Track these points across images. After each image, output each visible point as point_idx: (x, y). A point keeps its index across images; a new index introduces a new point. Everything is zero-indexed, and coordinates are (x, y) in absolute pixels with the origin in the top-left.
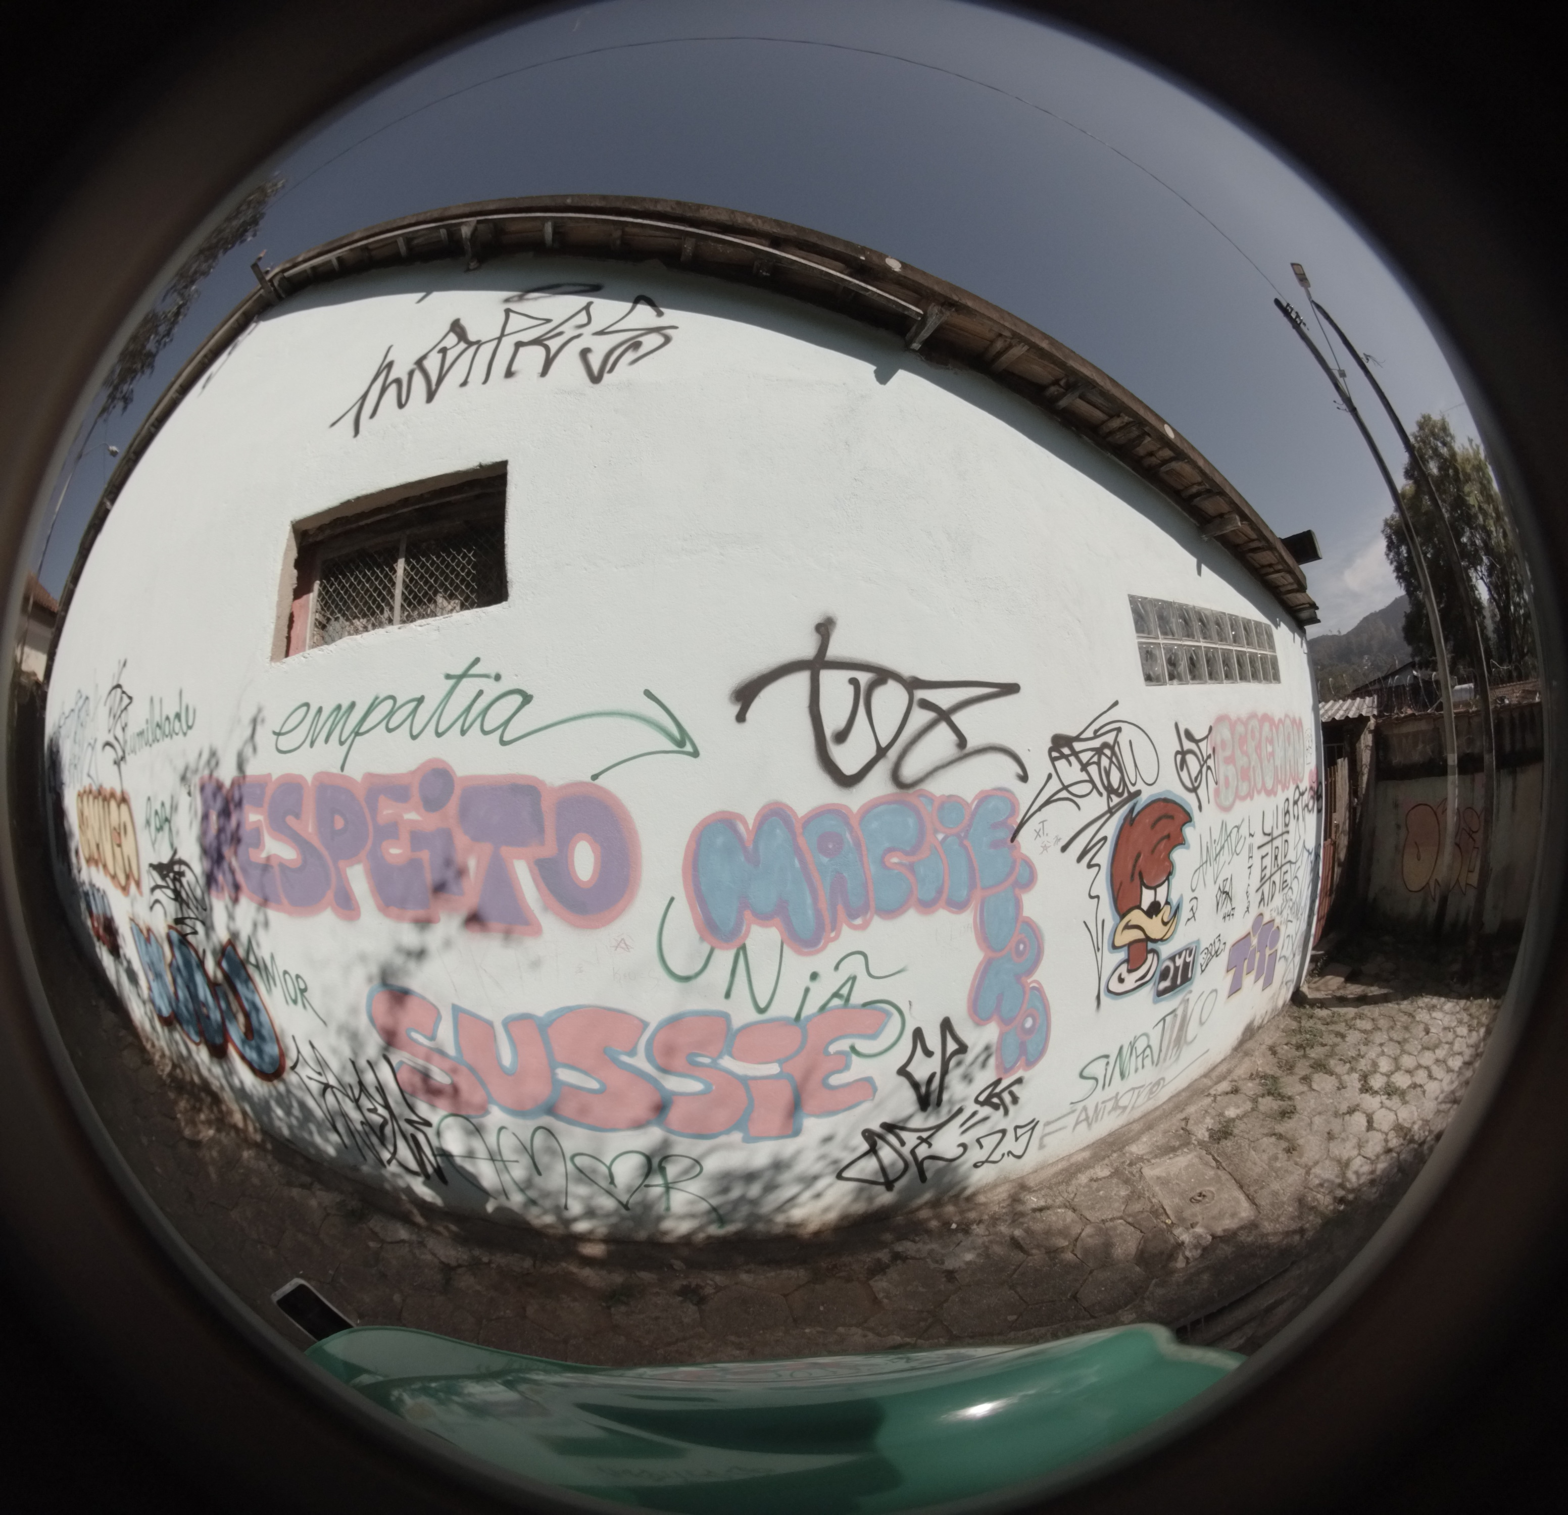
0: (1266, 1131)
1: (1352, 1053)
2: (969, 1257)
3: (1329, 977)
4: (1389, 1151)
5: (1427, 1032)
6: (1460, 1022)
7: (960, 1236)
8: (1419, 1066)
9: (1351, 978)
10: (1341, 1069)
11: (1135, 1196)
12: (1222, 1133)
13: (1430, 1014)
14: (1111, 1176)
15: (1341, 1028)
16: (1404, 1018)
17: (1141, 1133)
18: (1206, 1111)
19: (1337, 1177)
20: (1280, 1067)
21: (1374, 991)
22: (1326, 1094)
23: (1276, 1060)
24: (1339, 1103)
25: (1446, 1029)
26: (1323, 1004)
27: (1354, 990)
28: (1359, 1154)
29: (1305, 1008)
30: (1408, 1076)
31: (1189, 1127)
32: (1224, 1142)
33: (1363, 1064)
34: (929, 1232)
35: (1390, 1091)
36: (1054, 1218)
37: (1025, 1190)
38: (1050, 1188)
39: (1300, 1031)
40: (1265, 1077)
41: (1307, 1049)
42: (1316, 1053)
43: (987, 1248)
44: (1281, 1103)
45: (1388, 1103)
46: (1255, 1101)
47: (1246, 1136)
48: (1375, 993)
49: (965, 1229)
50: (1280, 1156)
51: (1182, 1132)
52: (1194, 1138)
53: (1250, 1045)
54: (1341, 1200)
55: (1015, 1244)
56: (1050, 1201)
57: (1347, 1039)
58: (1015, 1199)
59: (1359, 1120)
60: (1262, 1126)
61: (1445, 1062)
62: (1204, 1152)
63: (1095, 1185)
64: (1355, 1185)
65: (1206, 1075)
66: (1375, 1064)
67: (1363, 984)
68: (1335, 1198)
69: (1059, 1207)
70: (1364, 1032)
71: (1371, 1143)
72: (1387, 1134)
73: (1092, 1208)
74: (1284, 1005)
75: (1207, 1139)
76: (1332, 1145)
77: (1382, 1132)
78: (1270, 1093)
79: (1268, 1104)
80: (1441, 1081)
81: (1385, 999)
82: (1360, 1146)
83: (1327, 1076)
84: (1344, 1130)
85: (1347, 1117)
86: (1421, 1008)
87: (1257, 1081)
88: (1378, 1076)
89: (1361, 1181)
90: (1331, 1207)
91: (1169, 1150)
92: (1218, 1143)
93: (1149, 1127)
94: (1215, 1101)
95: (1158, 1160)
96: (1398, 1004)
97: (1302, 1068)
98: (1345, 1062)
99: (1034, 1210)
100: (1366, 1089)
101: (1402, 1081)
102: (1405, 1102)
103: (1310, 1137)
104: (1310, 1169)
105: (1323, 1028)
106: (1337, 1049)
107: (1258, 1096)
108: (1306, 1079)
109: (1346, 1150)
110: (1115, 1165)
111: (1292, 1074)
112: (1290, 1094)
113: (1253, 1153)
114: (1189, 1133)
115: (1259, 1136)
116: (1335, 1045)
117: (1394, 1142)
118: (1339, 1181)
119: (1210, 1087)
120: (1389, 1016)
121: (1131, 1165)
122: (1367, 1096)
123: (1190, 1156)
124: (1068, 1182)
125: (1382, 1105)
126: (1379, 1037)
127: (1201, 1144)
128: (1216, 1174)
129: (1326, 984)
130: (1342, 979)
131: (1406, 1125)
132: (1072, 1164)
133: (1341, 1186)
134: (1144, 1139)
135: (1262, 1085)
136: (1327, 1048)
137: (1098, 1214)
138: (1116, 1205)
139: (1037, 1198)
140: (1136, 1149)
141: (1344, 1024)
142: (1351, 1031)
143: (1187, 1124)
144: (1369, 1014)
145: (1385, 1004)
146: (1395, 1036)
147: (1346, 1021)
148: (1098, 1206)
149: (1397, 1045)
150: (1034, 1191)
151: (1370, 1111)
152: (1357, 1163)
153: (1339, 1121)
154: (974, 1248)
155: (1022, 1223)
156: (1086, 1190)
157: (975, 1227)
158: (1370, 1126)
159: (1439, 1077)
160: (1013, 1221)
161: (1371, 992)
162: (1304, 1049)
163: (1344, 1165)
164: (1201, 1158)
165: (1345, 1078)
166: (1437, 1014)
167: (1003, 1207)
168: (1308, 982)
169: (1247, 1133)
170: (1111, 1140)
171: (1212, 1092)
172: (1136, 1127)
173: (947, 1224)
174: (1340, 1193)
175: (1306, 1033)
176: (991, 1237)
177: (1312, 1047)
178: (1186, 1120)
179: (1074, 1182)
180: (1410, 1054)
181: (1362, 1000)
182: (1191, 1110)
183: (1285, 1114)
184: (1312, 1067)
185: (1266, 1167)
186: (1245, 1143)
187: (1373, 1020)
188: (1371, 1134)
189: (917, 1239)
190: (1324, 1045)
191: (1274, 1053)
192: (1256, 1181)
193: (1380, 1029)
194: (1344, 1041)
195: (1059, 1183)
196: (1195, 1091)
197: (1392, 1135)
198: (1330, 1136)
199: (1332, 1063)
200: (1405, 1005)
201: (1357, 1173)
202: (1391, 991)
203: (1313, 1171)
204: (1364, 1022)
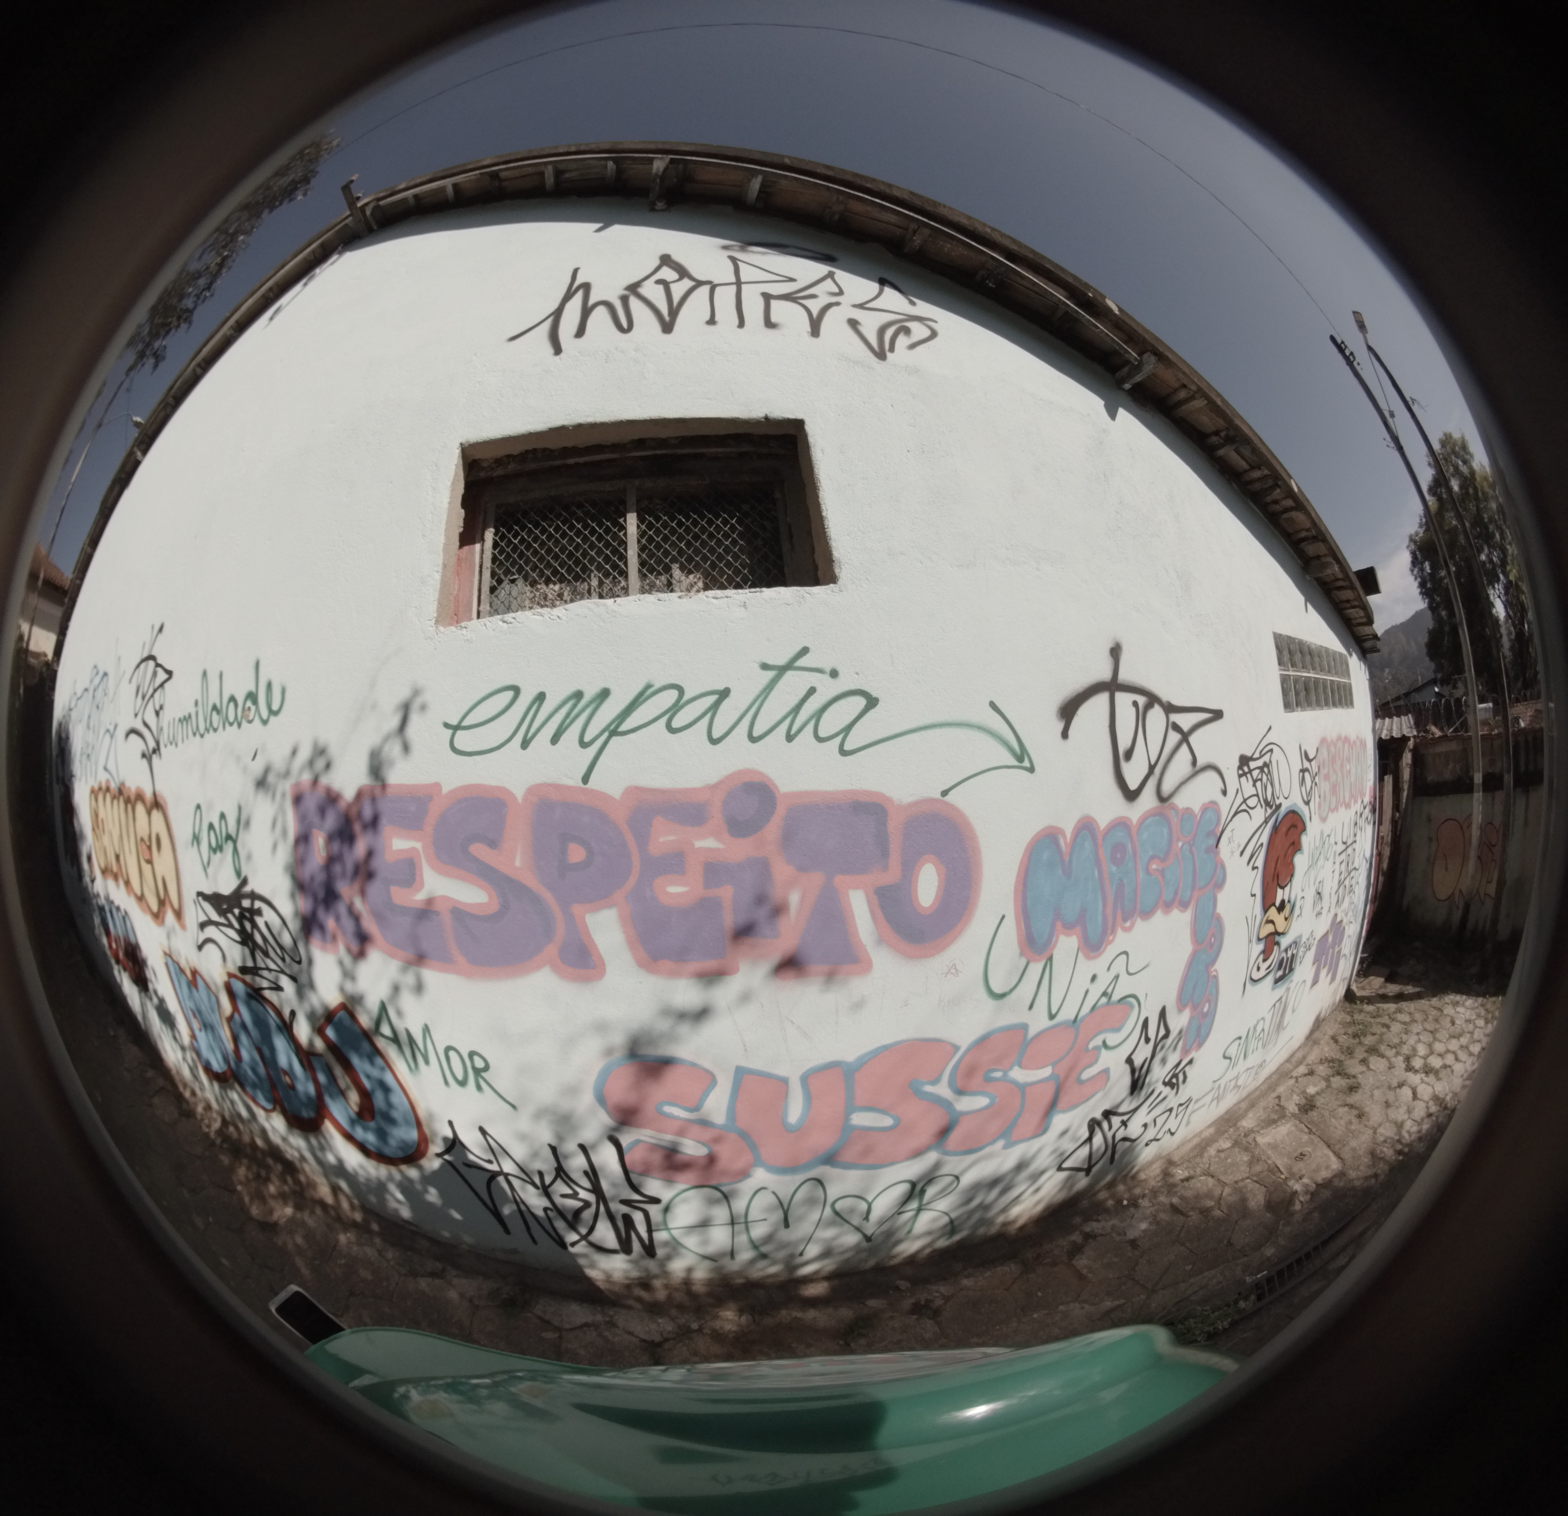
0: (1340, 1103)
1: (1396, 1041)
2: (1144, 1226)
3: (1372, 978)
4: (1430, 1115)
5: (1453, 1023)
6: (1479, 1016)
7: (1132, 1209)
8: (1448, 1051)
9: (1391, 978)
10: (1390, 1053)
11: (1254, 1160)
12: (1308, 1106)
13: (1455, 1009)
14: (1233, 1146)
15: (1386, 1020)
16: (1434, 1012)
17: (1247, 1111)
18: (1292, 1090)
19: (1396, 1135)
20: (1343, 1053)
21: (1410, 989)
22: (1381, 1073)
23: (1338, 1047)
24: (1391, 1079)
25: (1468, 1021)
26: (1369, 1000)
27: (1393, 989)
28: (1409, 1118)
29: (1356, 1003)
30: (1439, 1059)
31: (1282, 1103)
32: (1311, 1113)
33: (1405, 1050)
34: (1107, 1211)
35: (1428, 1070)
36: (1199, 1185)
37: (1172, 1165)
38: (1189, 1161)
39: (1353, 1023)
40: (1332, 1061)
41: (1362, 1038)
42: (1369, 1040)
43: (1155, 1216)
44: (1348, 1081)
45: (1426, 1079)
46: (1327, 1079)
47: (1326, 1107)
48: (1411, 991)
49: (1134, 1203)
50: (1354, 1121)
51: (1277, 1108)
52: (1287, 1112)
53: (1317, 1035)
54: (1400, 1152)
55: (1175, 1209)
56: (1192, 1172)
57: (1392, 1029)
58: (1166, 1174)
59: (1406, 1092)
60: (1337, 1099)
61: (1467, 1047)
62: (1298, 1122)
63: (1222, 1155)
64: (1409, 1141)
65: (1288, 1060)
66: (1414, 1049)
67: (1400, 984)
68: (1395, 1151)
69: (1201, 1176)
70: (1404, 1023)
71: (1416, 1110)
72: (1427, 1103)
73: (1225, 1173)
74: (1340, 1001)
75: (1297, 1112)
76: (1389, 1111)
77: (1424, 1101)
78: (1339, 1074)
79: (1338, 1082)
80: (1465, 1062)
81: (1417, 996)
82: (1409, 1111)
83: (1379, 1058)
84: (1397, 1100)
85: (1398, 1090)
86: (1448, 1004)
87: (1326, 1065)
88: (1417, 1058)
89: (1413, 1138)
90: (1394, 1158)
91: (1271, 1122)
92: (1307, 1114)
93: (1252, 1106)
94: (1297, 1081)
95: (1265, 1131)
96: (1429, 1000)
97: (1360, 1053)
98: (1392, 1048)
99: (1182, 1181)
100: (1409, 1068)
101: (1435, 1062)
102: (1439, 1079)
103: (1373, 1106)
104: (1376, 1130)
105: (1372, 1020)
106: (1385, 1037)
107: (1329, 1076)
108: (1364, 1061)
109: (1400, 1115)
110: (1234, 1137)
111: (1352, 1058)
112: (1354, 1074)
113: (1333, 1120)
114: (1283, 1108)
115: (1336, 1107)
116: (1382, 1034)
117: (1433, 1109)
118: (1397, 1137)
119: (1292, 1071)
120: (1424, 1011)
121: (1246, 1136)
122: (1410, 1074)
123: (1288, 1126)
124: (1201, 1155)
125: (1422, 1081)
126: (1416, 1028)
127: (1294, 1115)
128: (1309, 1138)
129: (1370, 983)
130: (1382, 980)
131: (1441, 1096)
132: (1203, 1140)
133: (1399, 1141)
134: (1250, 1115)
135: (1331, 1067)
136: (1377, 1036)
137: (1231, 1177)
138: (1243, 1168)
139: (1182, 1170)
140: (1247, 1123)
141: (1387, 1017)
142: (1394, 1023)
143: (1280, 1101)
144: (1406, 1009)
145: (1419, 1001)
146: (1428, 1026)
147: (1389, 1015)
148: (1229, 1171)
149: (1430, 1034)
150: (1178, 1165)
151: (1413, 1085)
152: (1408, 1124)
153: (1392, 1093)
154: (1146, 1218)
155: (1176, 1192)
156: (1217, 1159)
157: (1140, 1201)
158: (1415, 1096)
159: (1463, 1059)
160: (1169, 1192)
161: (1407, 990)
162: (1359, 1037)
163: (1400, 1126)
164: (1296, 1126)
165: (1393, 1059)
166: (1460, 1009)
167: (1158, 1182)
168: (1356, 981)
169: (1327, 1105)
170: (1227, 1117)
171: (1294, 1074)
172: (1244, 1105)
173: (1119, 1202)
174: (1399, 1147)
175: (1359, 1024)
176: (1156, 1207)
177: (1365, 1036)
178: (1279, 1097)
179: (1206, 1155)
180: (1440, 1041)
181: (1400, 997)
182: (1281, 1089)
183: (1353, 1089)
184: (1366, 1051)
185: (1344, 1130)
186: (1326, 1113)
187: (1410, 1014)
188: (1416, 1102)
189: (1100, 1218)
190: (1374, 1034)
191: (1336, 1041)
192: (1339, 1141)
193: (1416, 1021)
194: (1389, 1031)
195: (1195, 1157)
196: (1282, 1074)
197: (1431, 1103)
198: (1387, 1105)
199: (1383, 1048)
200: (1435, 1001)
201: (1408, 1132)
202: (1423, 989)
203: (1378, 1131)
204: (1403, 1015)
